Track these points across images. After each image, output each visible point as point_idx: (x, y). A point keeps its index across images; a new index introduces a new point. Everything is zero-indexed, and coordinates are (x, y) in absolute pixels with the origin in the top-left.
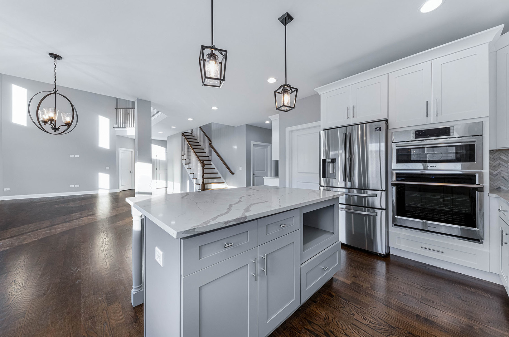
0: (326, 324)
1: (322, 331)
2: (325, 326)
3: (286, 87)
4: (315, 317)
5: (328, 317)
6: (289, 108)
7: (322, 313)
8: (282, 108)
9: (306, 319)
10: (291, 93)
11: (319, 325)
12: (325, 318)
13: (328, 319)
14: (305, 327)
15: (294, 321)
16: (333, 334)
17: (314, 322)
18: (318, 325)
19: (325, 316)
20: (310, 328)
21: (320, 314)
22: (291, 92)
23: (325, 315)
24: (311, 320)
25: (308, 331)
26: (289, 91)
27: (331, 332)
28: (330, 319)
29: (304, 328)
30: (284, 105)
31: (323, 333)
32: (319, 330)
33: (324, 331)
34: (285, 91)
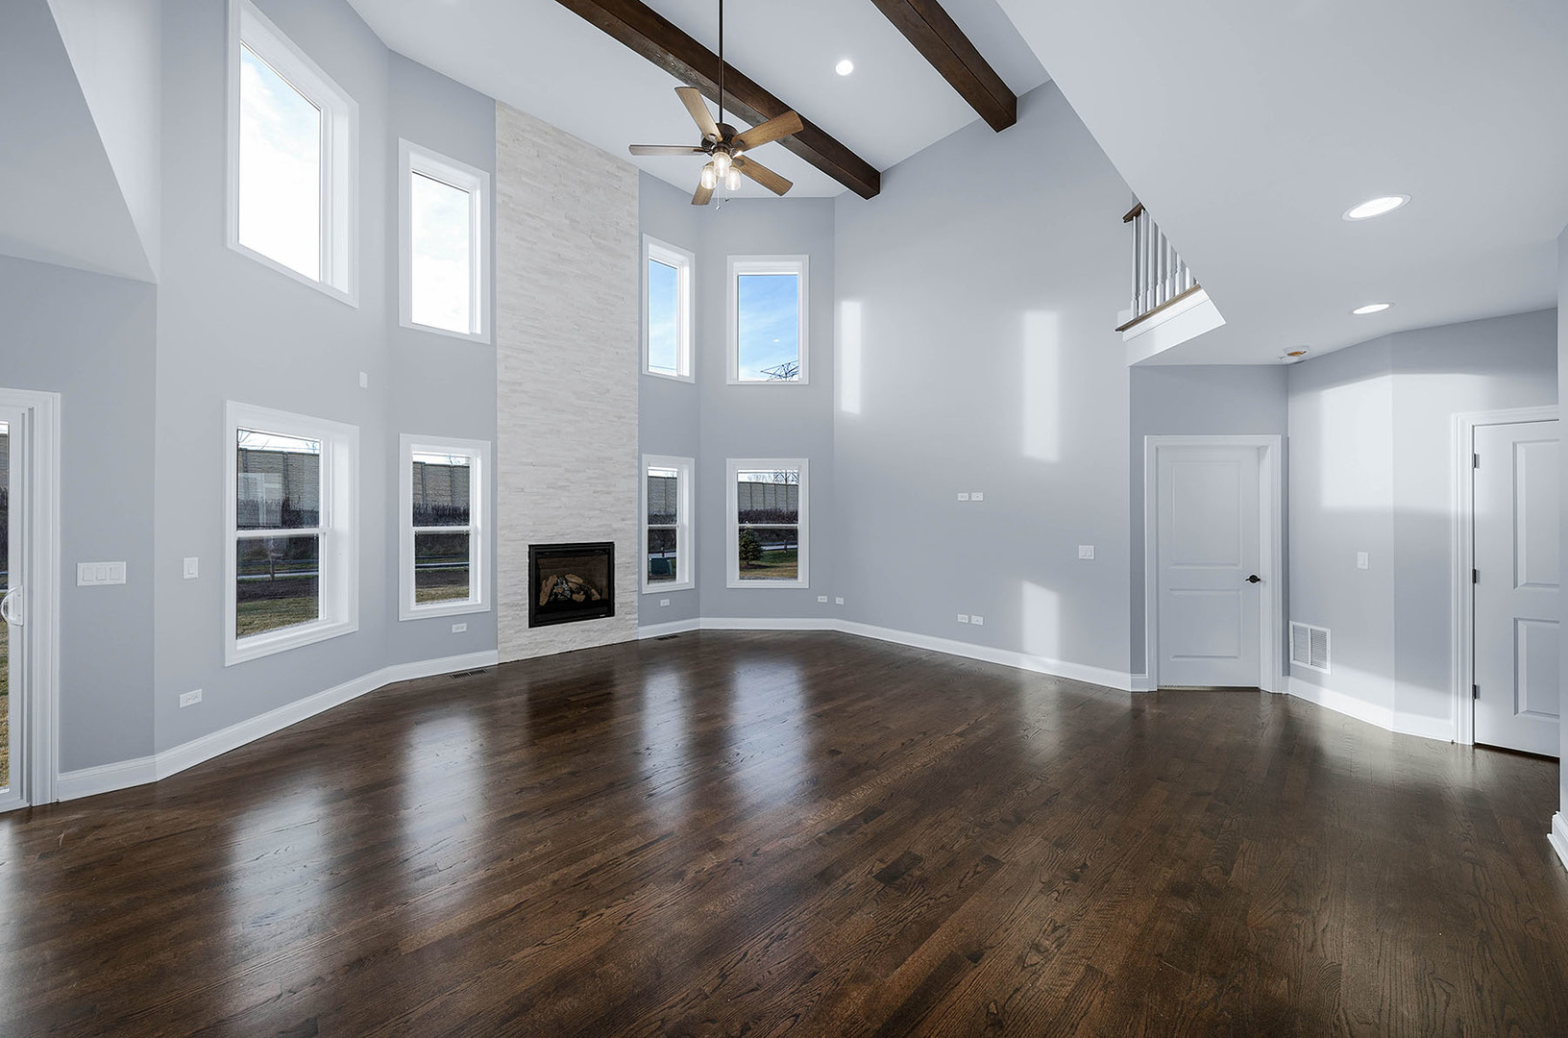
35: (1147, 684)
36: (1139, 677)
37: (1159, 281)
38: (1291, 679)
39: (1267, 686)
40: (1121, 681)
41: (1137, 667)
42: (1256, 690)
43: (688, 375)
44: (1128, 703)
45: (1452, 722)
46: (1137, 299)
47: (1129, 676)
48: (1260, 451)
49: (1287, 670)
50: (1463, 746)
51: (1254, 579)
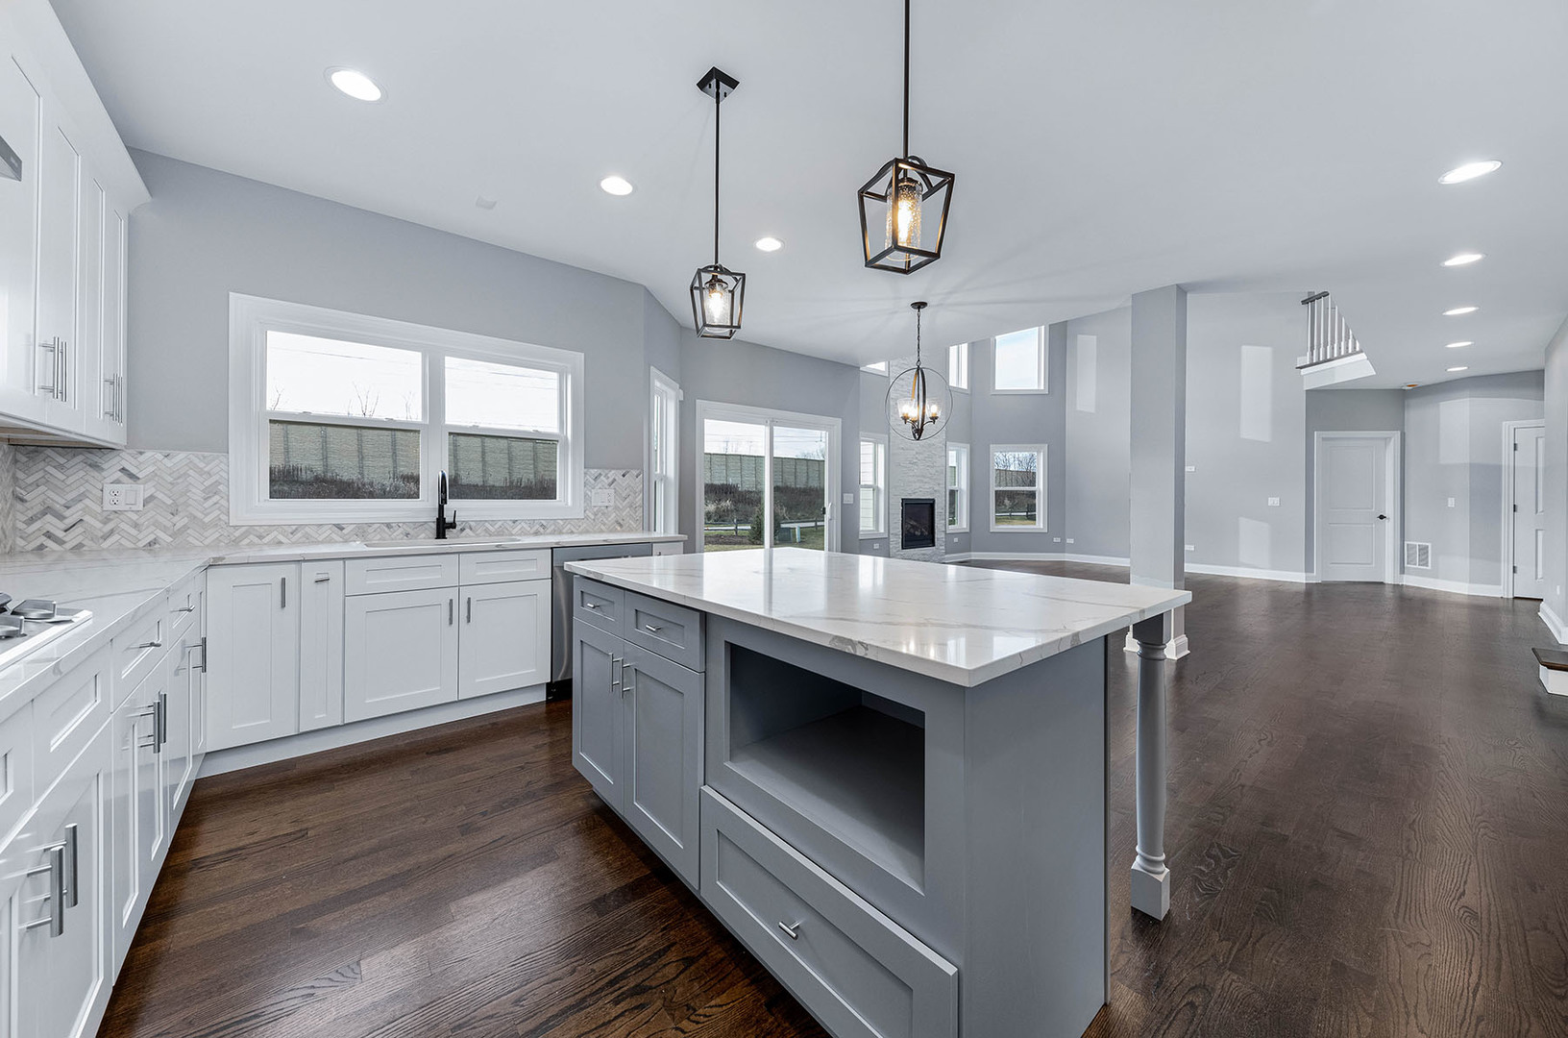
0: (672, 1005)
1: (654, 984)
2: (665, 999)
3: (906, 171)
4: (703, 982)
5: (698, 1023)
6: (916, 259)
7: (714, 1009)
8: (890, 260)
9: (700, 956)
10: (925, 197)
11: (674, 983)
12: (695, 1010)
13: (688, 1019)
14: (678, 946)
15: (700, 927)
16: (636, 1008)
17: (687, 972)
18: (674, 979)
19: (701, 1011)
20: (672, 956)
21: (713, 1003)
22: (925, 190)
23: (705, 1016)
24: (697, 968)
25: (663, 949)
26: (918, 188)
27: (641, 1007)
28: (685, 1024)
29: (675, 943)
30: (896, 247)
31: (646, 983)
32: (658, 975)
33: (651, 988)
34: (902, 186)
35: (1316, 577)
36: (1311, 574)
37: (1336, 341)
38: (1405, 576)
39: (1389, 580)
40: (1298, 578)
41: (1309, 568)
42: (1382, 583)
43: (966, 388)
44: (1304, 587)
45: (1502, 587)
46: (1312, 351)
47: (1304, 574)
48: (1386, 440)
49: (1402, 571)
50: (1508, 599)
51: (1382, 517)
